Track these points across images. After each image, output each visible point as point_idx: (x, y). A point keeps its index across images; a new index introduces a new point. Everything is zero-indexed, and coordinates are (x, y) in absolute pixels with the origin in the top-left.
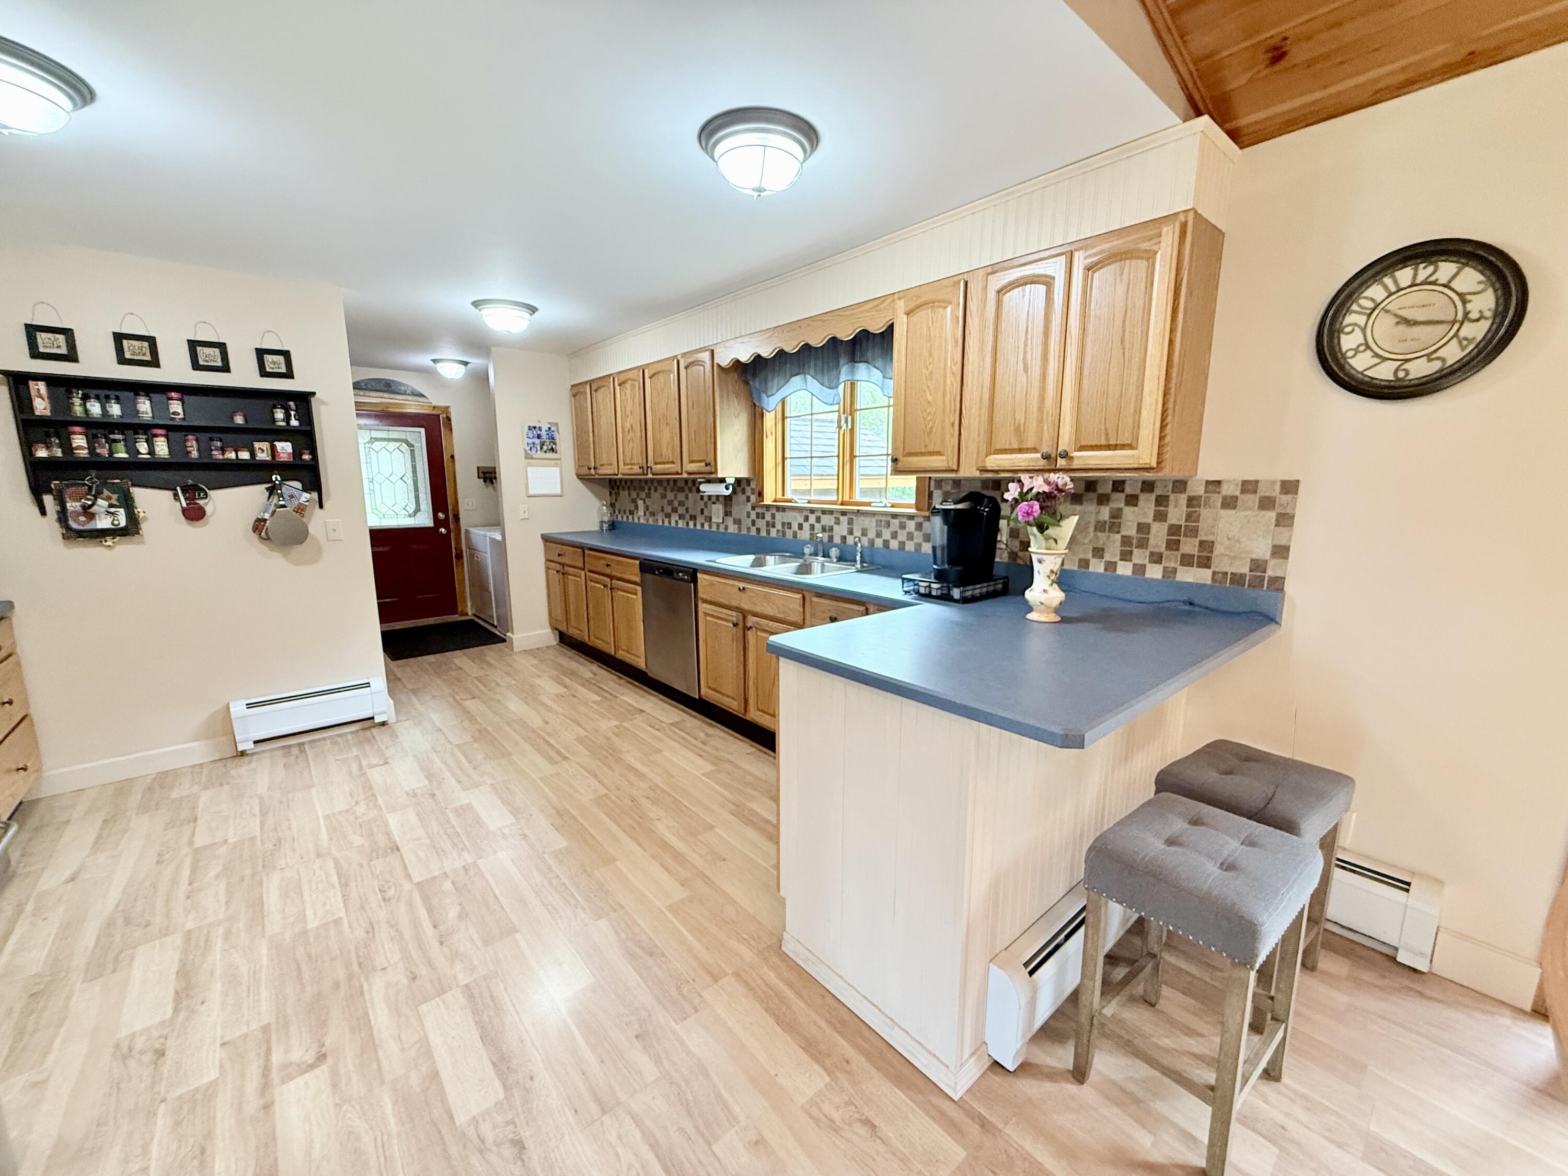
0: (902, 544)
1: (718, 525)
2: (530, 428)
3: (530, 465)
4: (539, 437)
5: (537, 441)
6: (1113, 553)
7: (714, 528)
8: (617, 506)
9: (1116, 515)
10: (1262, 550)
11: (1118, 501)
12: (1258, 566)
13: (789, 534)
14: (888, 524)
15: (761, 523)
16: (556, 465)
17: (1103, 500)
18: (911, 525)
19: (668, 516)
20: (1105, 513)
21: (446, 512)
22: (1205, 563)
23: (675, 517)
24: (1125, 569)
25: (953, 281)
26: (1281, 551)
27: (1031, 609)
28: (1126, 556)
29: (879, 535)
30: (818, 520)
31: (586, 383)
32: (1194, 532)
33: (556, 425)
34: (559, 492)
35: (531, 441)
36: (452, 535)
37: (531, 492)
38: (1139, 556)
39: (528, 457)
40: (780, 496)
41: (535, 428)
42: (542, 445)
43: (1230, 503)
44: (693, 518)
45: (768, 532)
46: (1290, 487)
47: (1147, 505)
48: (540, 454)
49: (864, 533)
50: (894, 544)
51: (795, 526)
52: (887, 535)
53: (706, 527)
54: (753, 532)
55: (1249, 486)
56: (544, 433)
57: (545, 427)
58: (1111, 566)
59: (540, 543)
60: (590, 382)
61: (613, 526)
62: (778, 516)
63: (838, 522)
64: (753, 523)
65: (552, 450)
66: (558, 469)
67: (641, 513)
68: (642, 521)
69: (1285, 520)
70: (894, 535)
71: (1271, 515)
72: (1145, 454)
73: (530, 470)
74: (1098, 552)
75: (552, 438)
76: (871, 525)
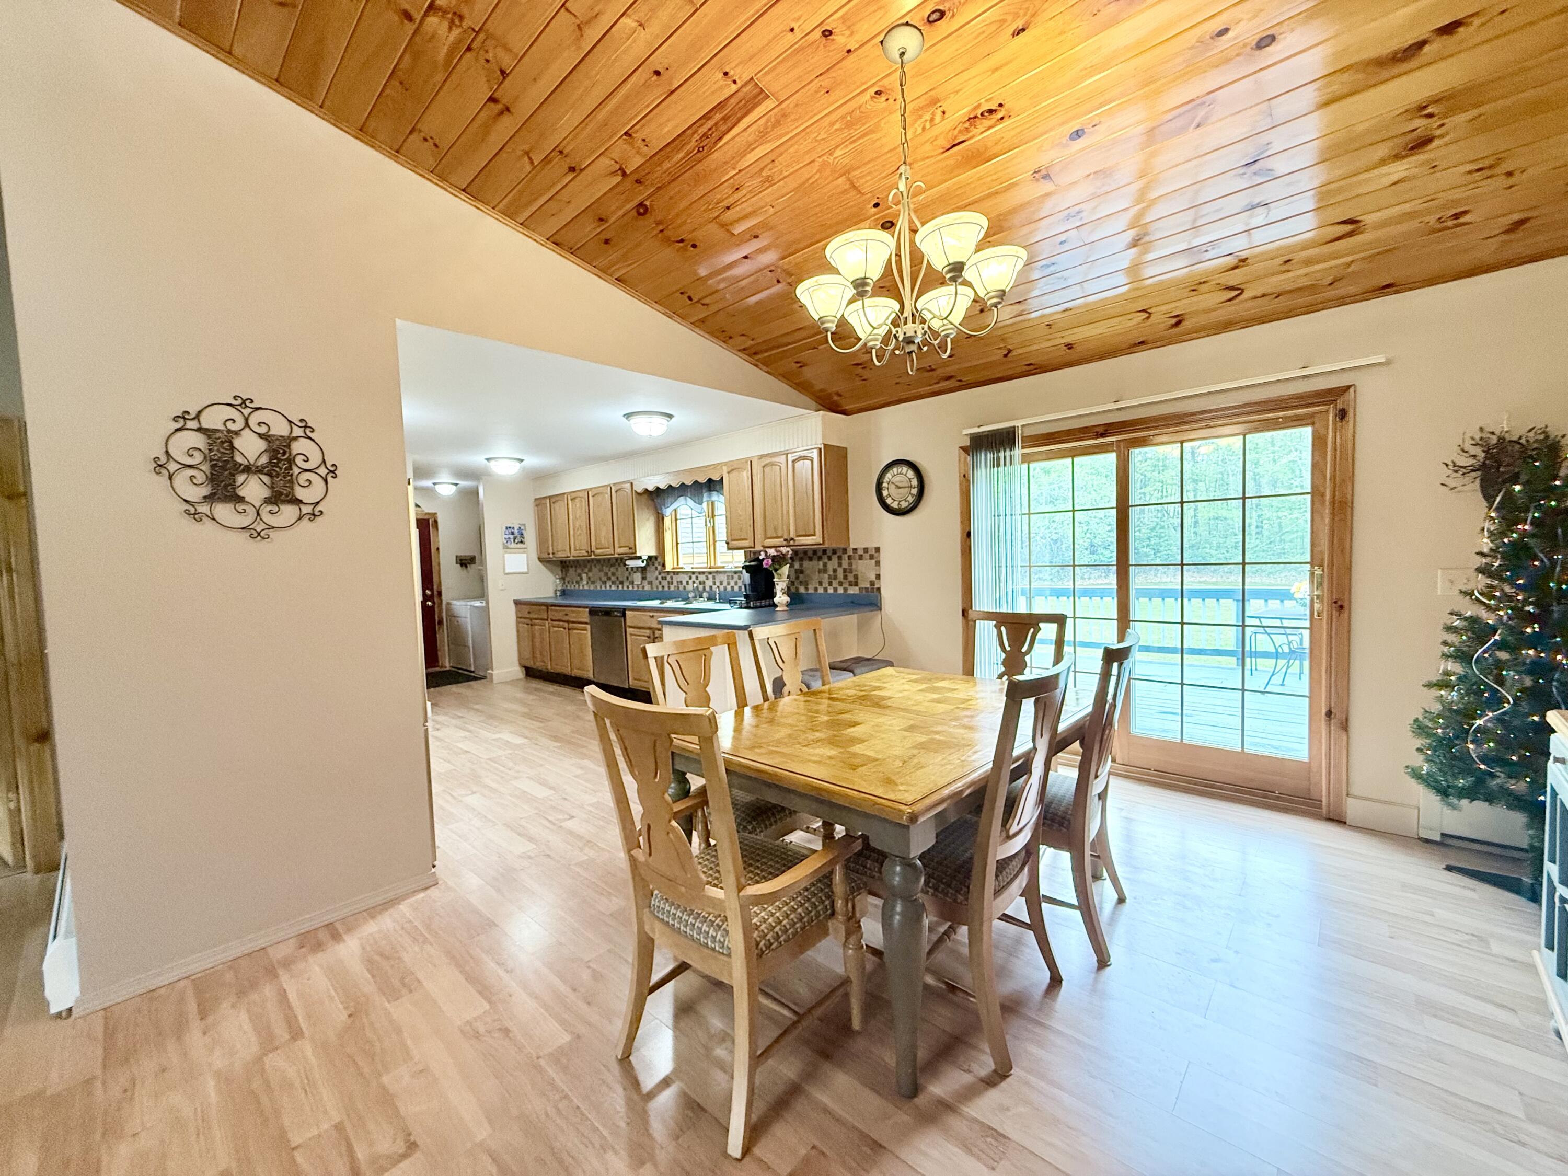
1: (638, 586)
2: (507, 528)
3: (506, 552)
4: (513, 533)
5: (512, 537)
6: (825, 584)
7: (636, 588)
8: (567, 579)
9: (825, 565)
10: (873, 577)
11: (825, 559)
12: (872, 583)
13: (681, 588)
14: (733, 578)
15: (665, 583)
16: (524, 552)
17: (820, 558)
19: (605, 583)
20: (821, 565)
21: (432, 590)
22: (856, 584)
23: (609, 583)
25: (745, 460)
26: (878, 577)
27: (776, 606)
28: (830, 584)
29: (728, 584)
30: (697, 578)
31: (546, 497)
32: (851, 571)
33: (524, 525)
34: (525, 570)
35: (507, 537)
36: (436, 606)
37: (507, 571)
39: (506, 547)
40: (675, 566)
41: (510, 527)
42: (515, 539)
43: (861, 557)
44: (622, 583)
45: (669, 588)
46: (878, 550)
47: (835, 558)
48: (513, 545)
49: (721, 583)
51: (684, 583)
52: (732, 583)
53: (631, 588)
54: (660, 589)
55: (866, 550)
56: (516, 531)
57: (516, 528)
58: (826, 589)
59: (513, 606)
60: (550, 497)
61: (564, 593)
62: (675, 577)
63: (707, 579)
64: (660, 583)
65: (522, 542)
66: (525, 555)
67: (585, 582)
68: (586, 587)
69: (878, 563)
70: (736, 583)
71: (873, 561)
72: (817, 539)
73: (506, 555)
74: (821, 583)
75: (522, 534)
76: (723, 578)
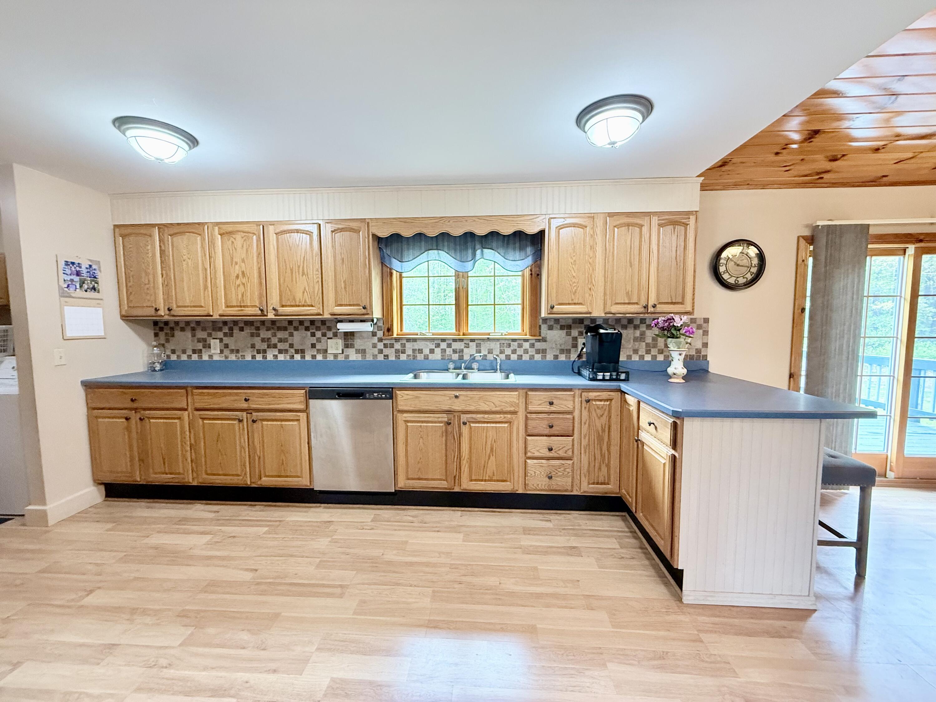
0: (520, 357)
1: (336, 356)
2: (67, 263)
3: (67, 304)
4: (78, 274)
5: (77, 279)
6: (642, 352)
7: (330, 358)
8: (169, 346)
9: (643, 334)
10: (699, 345)
11: (643, 328)
12: (698, 351)
13: (420, 357)
14: (509, 345)
15: (391, 352)
16: (99, 305)
17: (636, 327)
18: (526, 345)
20: (638, 333)
24: (648, 358)
26: (705, 345)
27: (670, 377)
28: (648, 352)
29: (502, 352)
30: (449, 346)
31: (151, 225)
33: (98, 263)
34: (102, 334)
35: (69, 278)
37: (69, 334)
38: (654, 352)
39: (63, 295)
40: (399, 331)
41: (73, 263)
42: (82, 283)
44: (302, 352)
45: (398, 357)
46: (706, 321)
48: (79, 293)
49: (490, 352)
50: (514, 357)
51: (426, 351)
52: (508, 351)
53: (319, 357)
54: (381, 357)
56: (84, 270)
57: (85, 265)
58: (642, 357)
59: (80, 393)
60: (162, 227)
61: (166, 366)
62: (409, 345)
63: (467, 346)
64: (381, 351)
65: (94, 289)
66: (100, 310)
67: (215, 351)
68: (216, 358)
69: (706, 333)
70: (514, 352)
71: (701, 332)
72: (685, 307)
73: (68, 310)
74: (636, 351)
75: (94, 278)
76: (496, 347)
